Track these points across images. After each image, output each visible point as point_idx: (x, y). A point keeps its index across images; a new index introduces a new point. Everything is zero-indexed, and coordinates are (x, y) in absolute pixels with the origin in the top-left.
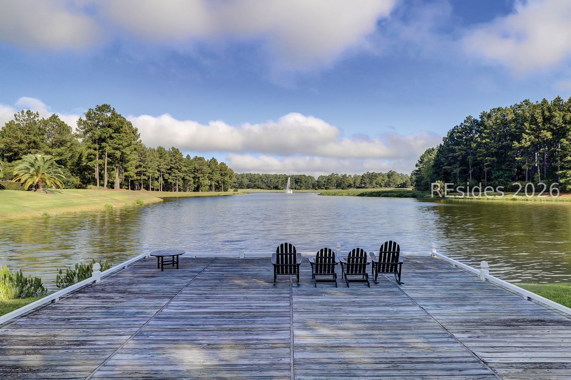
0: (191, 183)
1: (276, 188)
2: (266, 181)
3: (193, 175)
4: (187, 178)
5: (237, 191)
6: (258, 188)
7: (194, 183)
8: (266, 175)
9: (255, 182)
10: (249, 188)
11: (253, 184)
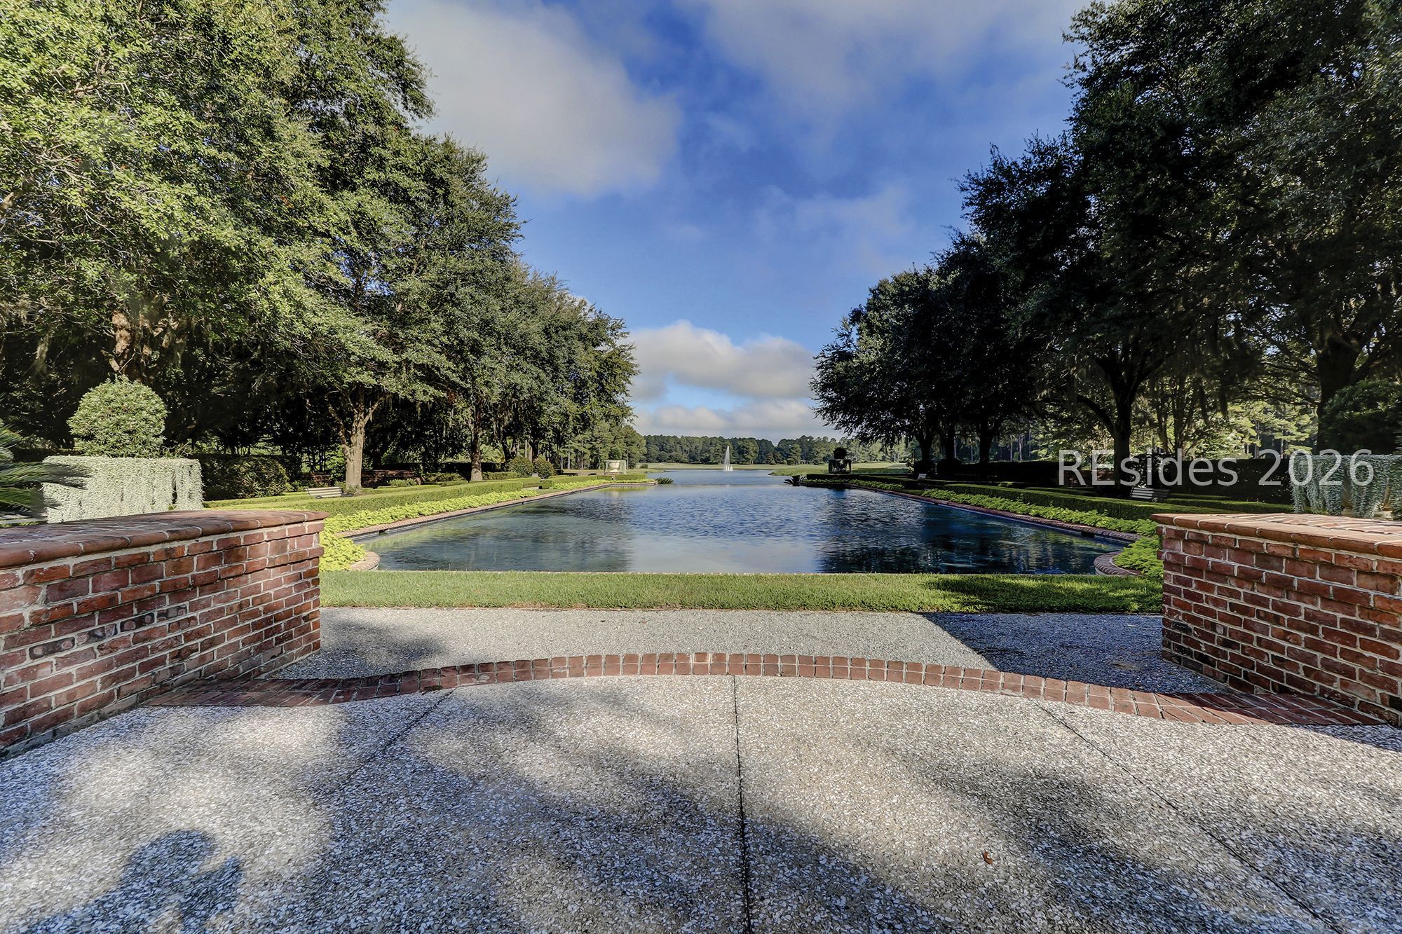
0: (587, 456)
1: (706, 461)
2: (688, 449)
3: (588, 446)
4: (582, 449)
5: (646, 467)
6: (677, 461)
7: (591, 457)
8: (687, 438)
9: (670, 451)
10: (660, 461)
11: (667, 455)
